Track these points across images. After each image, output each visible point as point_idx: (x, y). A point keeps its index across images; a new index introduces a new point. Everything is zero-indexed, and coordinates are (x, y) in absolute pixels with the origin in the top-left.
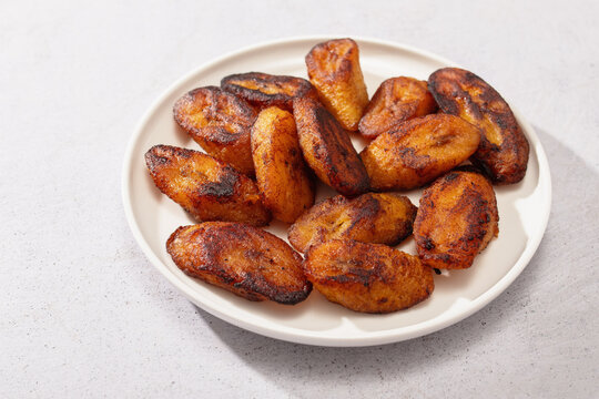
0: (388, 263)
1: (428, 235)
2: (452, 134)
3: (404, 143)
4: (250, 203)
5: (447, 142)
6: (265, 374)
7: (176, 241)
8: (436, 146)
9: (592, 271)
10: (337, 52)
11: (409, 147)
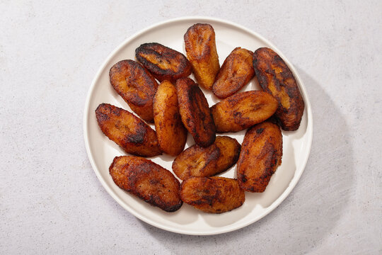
0: (223, 190)
1: (244, 172)
2: (263, 103)
3: (236, 108)
4: (152, 146)
5: (260, 108)
6: (160, 240)
7: (114, 168)
8: (253, 110)
9: (327, 180)
10: (203, 37)
11: (239, 111)
